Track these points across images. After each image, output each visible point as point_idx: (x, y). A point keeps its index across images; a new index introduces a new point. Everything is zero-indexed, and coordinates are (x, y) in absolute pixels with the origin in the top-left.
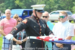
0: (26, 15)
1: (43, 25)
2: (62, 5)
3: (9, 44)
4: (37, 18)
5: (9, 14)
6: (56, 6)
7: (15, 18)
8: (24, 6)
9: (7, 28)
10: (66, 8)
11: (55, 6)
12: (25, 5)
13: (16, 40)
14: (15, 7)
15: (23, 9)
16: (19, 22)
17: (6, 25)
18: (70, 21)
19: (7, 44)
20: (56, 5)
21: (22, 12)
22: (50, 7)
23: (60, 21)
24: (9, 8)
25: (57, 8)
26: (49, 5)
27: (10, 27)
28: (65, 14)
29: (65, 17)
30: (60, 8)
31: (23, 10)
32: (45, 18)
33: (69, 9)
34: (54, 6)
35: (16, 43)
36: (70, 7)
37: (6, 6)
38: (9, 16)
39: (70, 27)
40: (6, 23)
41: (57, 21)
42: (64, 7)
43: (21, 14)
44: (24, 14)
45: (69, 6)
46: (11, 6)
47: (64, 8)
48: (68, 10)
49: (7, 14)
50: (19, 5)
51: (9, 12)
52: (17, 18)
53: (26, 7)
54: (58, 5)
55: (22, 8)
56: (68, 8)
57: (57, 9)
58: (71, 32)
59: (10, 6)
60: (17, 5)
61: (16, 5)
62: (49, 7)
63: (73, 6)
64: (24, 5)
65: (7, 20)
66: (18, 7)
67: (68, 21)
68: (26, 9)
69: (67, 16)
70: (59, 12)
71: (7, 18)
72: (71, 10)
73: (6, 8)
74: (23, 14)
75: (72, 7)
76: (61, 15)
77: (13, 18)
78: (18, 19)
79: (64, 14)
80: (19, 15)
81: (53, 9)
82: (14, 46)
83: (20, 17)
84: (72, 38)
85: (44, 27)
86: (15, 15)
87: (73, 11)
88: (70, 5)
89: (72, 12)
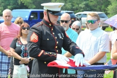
0: (35, 19)
1: (59, 34)
2: (92, 3)
3: (9, 63)
4: (50, 25)
5: (9, 16)
6: (82, 5)
7: (18, 23)
8: (33, 5)
9: (5, 39)
10: (97, 8)
11: (80, 5)
12: (34, 3)
13: (19, 57)
14: (18, 6)
15: (30, 9)
16: (24, 29)
17: (3, 34)
18: (104, 28)
19: (5, 63)
20: (82, 3)
21: (29, 14)
22: (73, 6)
23: (88, 28)
24: (9, 7)
25: (84, 8)
26: (70, 3)
27: (10, 36)
28: (96, 17)
29: (96, 22)
30: (88, 8)
31: (30, 11)
32: (64, 23)
33: (102, 9)
34: (78, 4)
35: (20, 62)
36: (103, 7)
37: (3, 4)
38: (8, 20)
39: (103, 38)
40: (3, 31)
41: (83, 29)
42: (94, 6)
43: (27, 17)
44: (32, 16)
45: (102, 4)
46: (11, 4)
47: (95, 8)
48: (101, 11)
49: (6, 16)
50: (24, 3)
51: (9, 13)
52: (21, 23)
53: (34, 7)
54: (84, 3)
55: (29, 7)
56: (101, 7)
57: (83, 10)
58: (105, 46)
59: (9, 5)
60: (21, 3)
61: (19, 2)
62: (70, 6)
63: (109, 5)
64: (32, 2)
65: (6, 26)
66: (23, 6)
67: (101, 27)
68: (35, 9)
69: (98, 20)
70: (86, 14)
71: (6, 24)
72: (105, 10)
73: (4, 7)
74: (30, 18)
75: (107, 6)
76: (89, 18)
77: (14, 23)
78: (23, 24)
79: (94, 17)
80: (25, 19)
81: (77, 9)
82: (16, 67)
83: (26, 21)
84: (107, 54)
85: (61, 37)
86: (18, 19)
87: (108, 12)
88: (104, 3)
89: (107, 14)
